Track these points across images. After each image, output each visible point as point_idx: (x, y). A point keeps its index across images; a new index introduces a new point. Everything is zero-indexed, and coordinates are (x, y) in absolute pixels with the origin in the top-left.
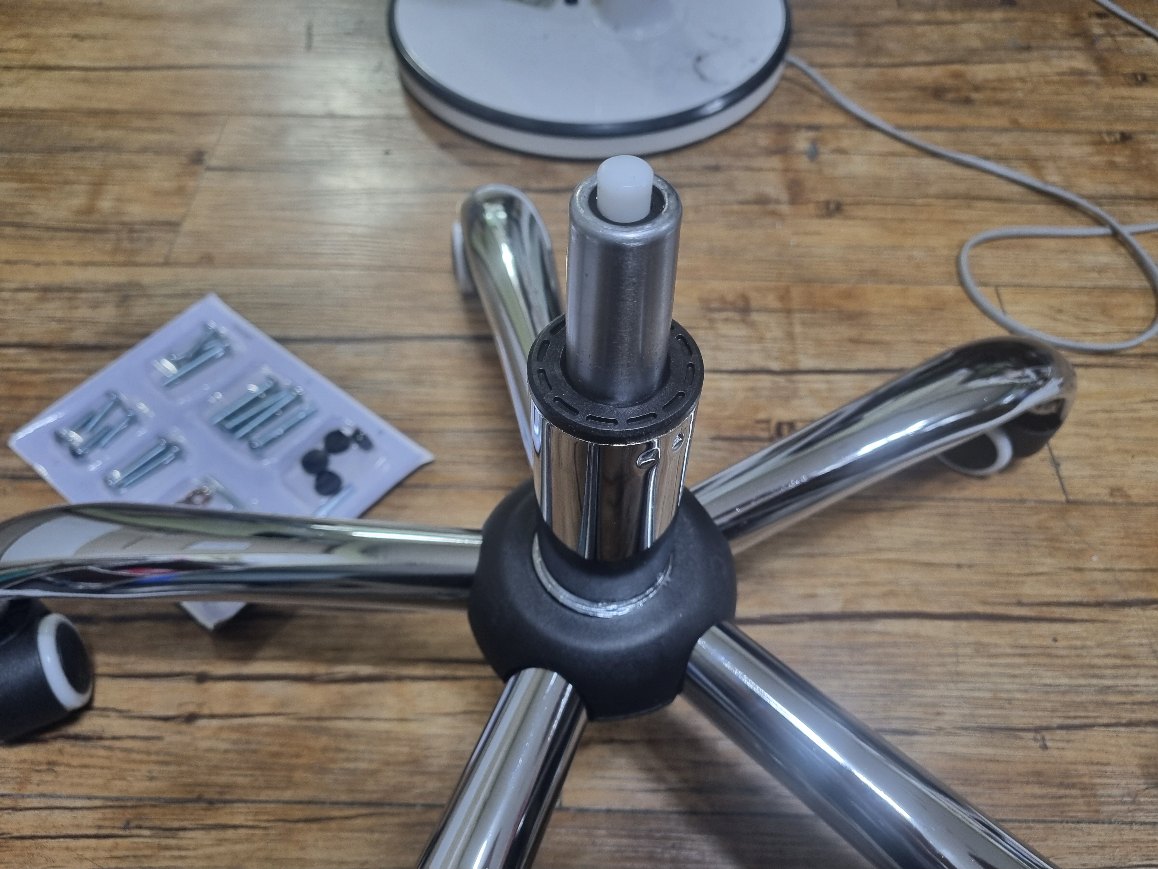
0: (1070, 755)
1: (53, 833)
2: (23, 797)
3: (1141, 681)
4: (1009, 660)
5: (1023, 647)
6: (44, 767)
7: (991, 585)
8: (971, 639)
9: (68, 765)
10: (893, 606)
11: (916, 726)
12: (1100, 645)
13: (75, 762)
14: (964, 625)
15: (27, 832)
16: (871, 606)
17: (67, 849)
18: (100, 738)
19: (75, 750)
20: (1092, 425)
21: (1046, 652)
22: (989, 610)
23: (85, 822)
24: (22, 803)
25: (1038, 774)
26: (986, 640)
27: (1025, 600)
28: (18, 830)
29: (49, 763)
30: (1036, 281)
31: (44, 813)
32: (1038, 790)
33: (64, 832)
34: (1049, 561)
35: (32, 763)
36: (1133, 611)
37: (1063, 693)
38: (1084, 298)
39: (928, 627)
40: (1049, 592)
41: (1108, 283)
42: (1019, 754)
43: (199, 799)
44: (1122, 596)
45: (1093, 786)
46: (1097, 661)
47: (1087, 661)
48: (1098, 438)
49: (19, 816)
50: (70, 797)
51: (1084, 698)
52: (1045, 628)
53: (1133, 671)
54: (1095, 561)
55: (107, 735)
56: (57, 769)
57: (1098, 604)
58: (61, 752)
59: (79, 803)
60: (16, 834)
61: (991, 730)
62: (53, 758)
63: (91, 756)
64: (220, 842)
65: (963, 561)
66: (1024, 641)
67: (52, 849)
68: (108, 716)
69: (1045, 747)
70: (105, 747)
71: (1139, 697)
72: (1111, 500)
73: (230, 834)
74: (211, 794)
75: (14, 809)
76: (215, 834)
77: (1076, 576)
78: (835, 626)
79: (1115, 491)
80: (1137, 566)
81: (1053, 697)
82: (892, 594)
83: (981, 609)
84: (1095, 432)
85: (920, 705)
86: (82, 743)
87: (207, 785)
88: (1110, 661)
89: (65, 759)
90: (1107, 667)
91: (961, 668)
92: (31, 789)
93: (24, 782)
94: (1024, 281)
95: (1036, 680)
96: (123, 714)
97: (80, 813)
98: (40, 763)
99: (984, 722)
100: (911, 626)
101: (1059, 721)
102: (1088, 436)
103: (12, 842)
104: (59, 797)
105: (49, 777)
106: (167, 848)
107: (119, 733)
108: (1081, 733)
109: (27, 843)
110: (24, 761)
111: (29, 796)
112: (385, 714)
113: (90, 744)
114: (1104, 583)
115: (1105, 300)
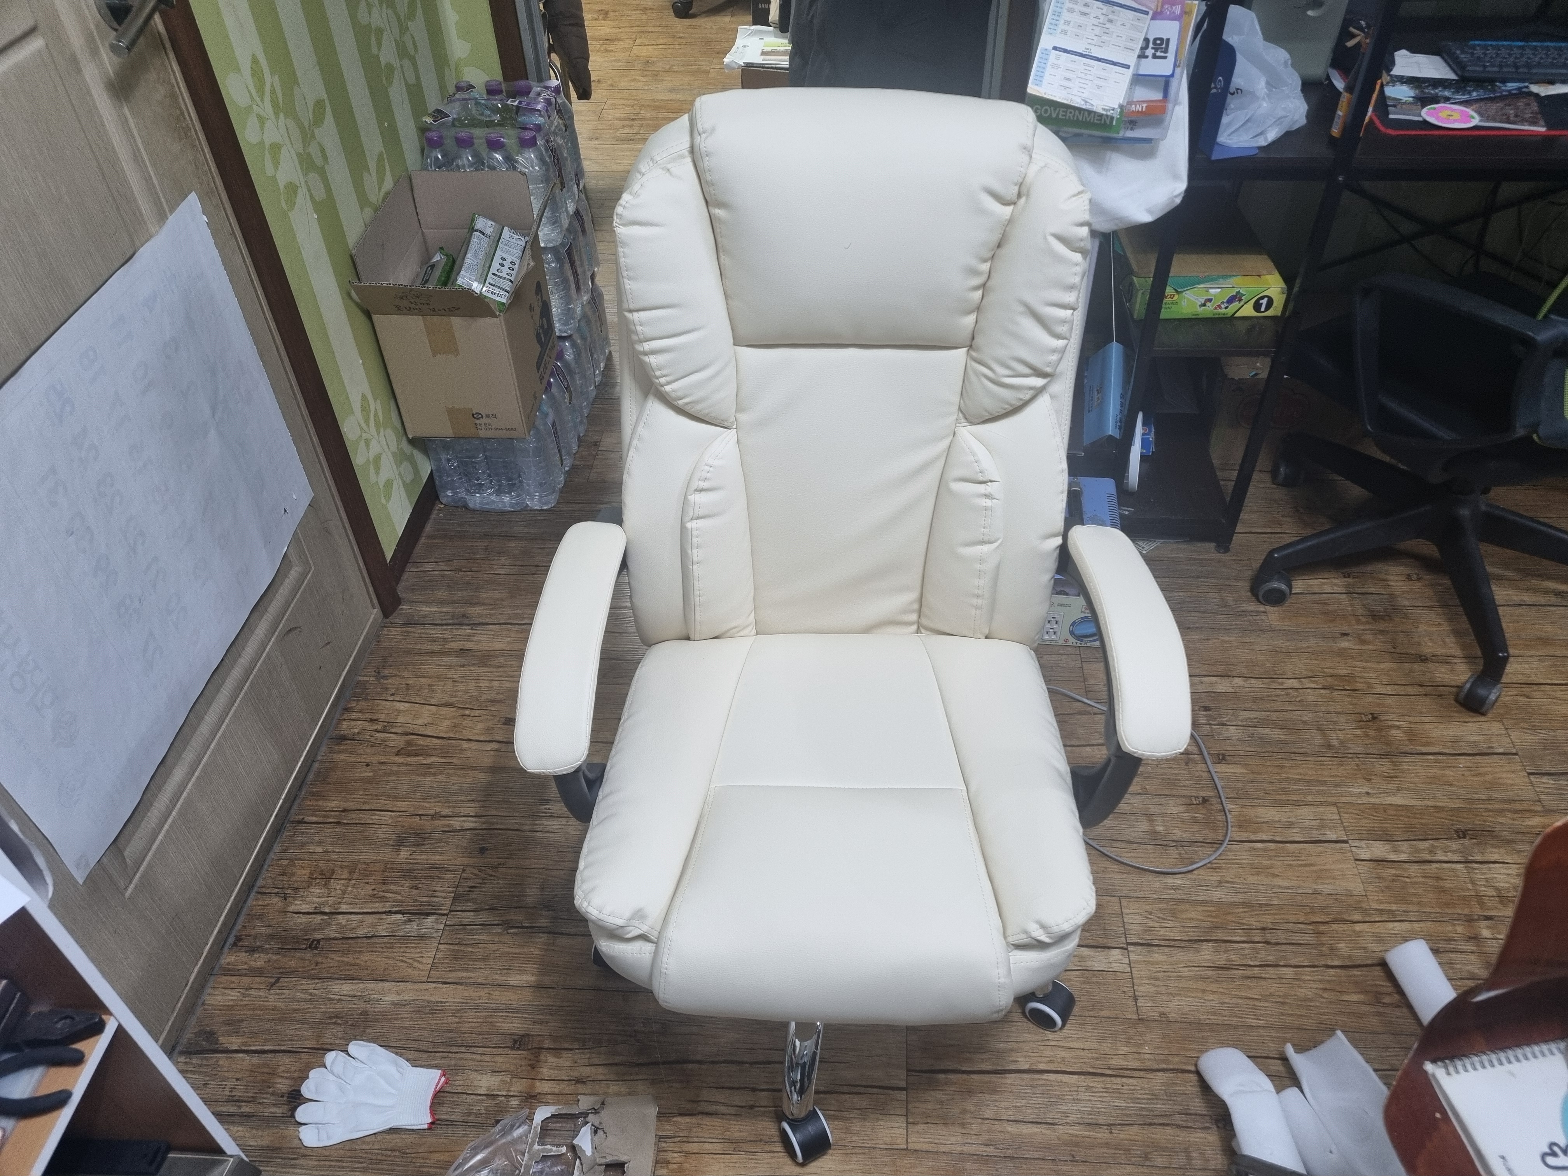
0: (1122, 1136)
3: (1159, 1106)
4: (1101, 1094)
5: (1108, 1088)
7: (1097, 1059)
8: (1085, 1084)
10: (1052, 1067)
11: (1056, 1121)
12: (1143, 1089)
14: (1083, 1077)
16: (1042, 1067)
20: (1157, 979)
21: (1117, 1091)
22: (1095, 1071)
24: (690, 1140)
25: (1107, 1144)
26: (1091, 1085)
27: (1112, 1067)
30: (1141, 894)
32: (1106, 1150)
34: (1125, 1048)
36: (1160, 1074)
37: (1123, 1110)
38: (1164, 906)
39: (1066, 1078)
40: (1123, 1063)
41: (1179, 897)
42: (1100, 1135)
43: (761, 1140)
44: (1156, 1067)
45: (1129, 1150)
46: (1140, 1096)
47: (1135, 1096)
48: (1158, 986)
51: (1131, 1112)
52: (1119, 1080)
53: (1155, 1101)
54: (1147, 1049)
57: (1145, 1070)
61: (1089, 1124)
64: (773, 1158)
65: (1086, 1047)
66: (1109, 1086)
69: (1111, 1133)
71: (1156, 1113)
72: (1159, 1019)
73: (776, 1154)
74: (766, 1138)
76: (771, 1154)
77: (1137, 1056)
78: (1025, 1076)
79: (1162, 1014)
80: (1166, 1052)
81: (1118, 1111)
82: (1052, 1062)
83: (1091, 1070)
84: (1157, 983)
85: (1060, 1112)
87: (763, 1135)
88: (1145, 1096)
90: (1144, 1099)
91: (1079, 1097)
93: (690, 1131)
94: (1135, 895)
95: (1111, 1104)
96: (724, 1104)
99: (1086, 1121)
100: (1059, 1077)
101: (1119, 1122)
102: (1154, 985)
106: (752, 1159)
107: (724, 1112)
108: (1127, 1128)
112: (832, 1108)
114: (1149, 1060)
115: (1175, 907)
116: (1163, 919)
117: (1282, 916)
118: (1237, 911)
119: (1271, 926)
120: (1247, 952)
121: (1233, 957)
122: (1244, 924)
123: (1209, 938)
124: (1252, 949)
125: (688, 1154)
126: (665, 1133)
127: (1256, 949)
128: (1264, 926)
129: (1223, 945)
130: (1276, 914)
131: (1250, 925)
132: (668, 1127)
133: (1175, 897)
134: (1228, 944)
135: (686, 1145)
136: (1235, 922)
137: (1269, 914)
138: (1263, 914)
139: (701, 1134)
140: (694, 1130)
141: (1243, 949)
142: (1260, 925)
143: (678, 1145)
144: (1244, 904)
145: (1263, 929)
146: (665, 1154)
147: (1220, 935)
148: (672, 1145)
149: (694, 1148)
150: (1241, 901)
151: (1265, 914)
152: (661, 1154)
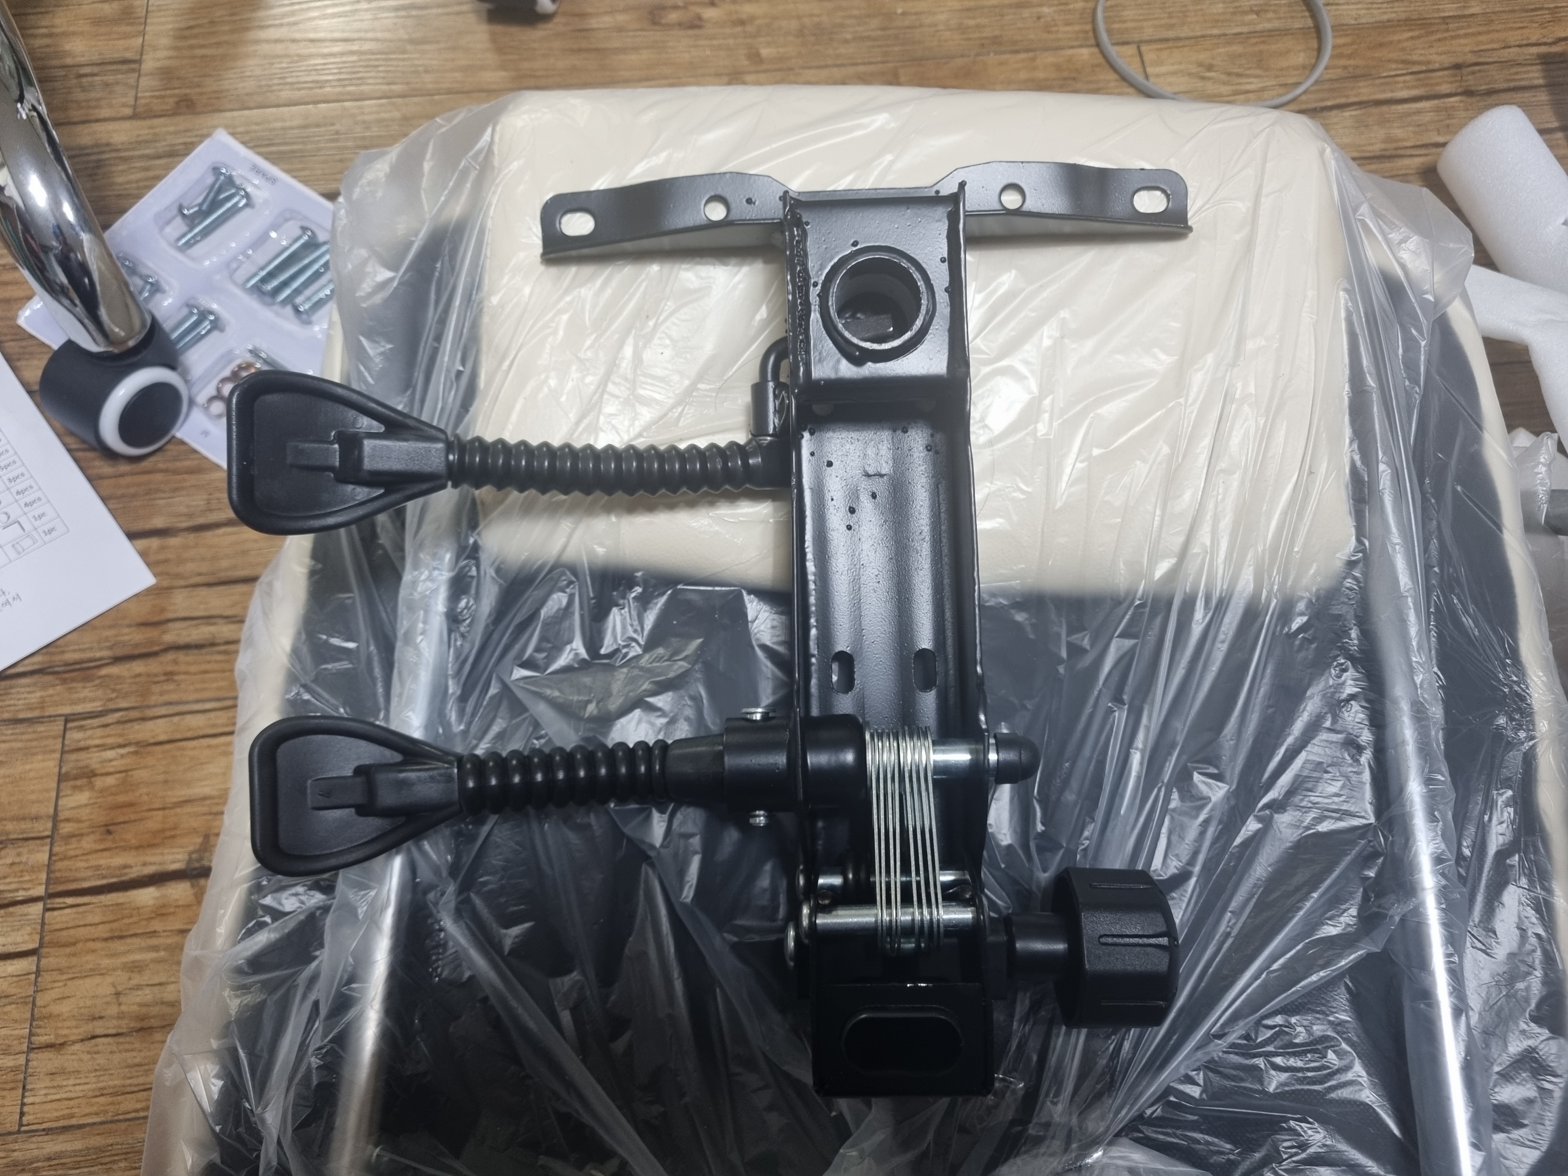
1: (189, 734)
2: (149, 707)
6: (162, 678)
9: (186, 673)
13: (193, 669)
15: (163, 737)
17: (209, 747)
18: (213, 645)
19: (190, 659)
23: (220, 721)
24: (150, 713)
28: (153, 737)
29: (166, 674)
30: (1184, 32)
31: (176, 719)
33: (201, 733)
35: (148, 675)
38: (1237, 48)
41: (1268, 26)
49: (150, 725)
50: (197, 701)
55: (218, 641)
56: (176, 678)
58: (175, 662)
59: (208, 706)
60: (152, 741)
62: (169, 668)
63: (209, 662)
67: (194, 748)
68: (214, 624)
70: (220, 653)
75: (144, 719)
86: (196, 651)
89: (182, 668)
92: (154, 699)
93: (145, 693)
94: (1171, 34)
97: (212, 715)
98: (156, 675)
103: (150, 749)
104: (187, 703)
105: (171, 687)
109: (167, 747)
110: (139, 675)
111: (155, 706)
113: (204, 651)
115: (1262, 47)
116: (1239, 75)
117: (1495, 36)
118: (1396, 37)
119: (1471, 58)
120: (1427, 117)
121: (1398, 133)
122: (1414, 63)
123: (1343, 101)
124: (1437, 110)
125: (143, 747)
126: (79, 709)
127: (1446, 109)
128: (1460, 60)
129: (1374, 110)
130: (1480, 33)
131: (1429, 62)
132: (86, 693)
133: (1259, 28)
134: (1385, 108)
135: (137, 726)
136: (1396, 61)
137: (1466, 36)
138: (1453, 38)
139: (174, 697)
140: (156, 689)
141: (1419, 112)
142: (1448, 60)
143: (119, 729)
144: (1408, 23)
145: (1458, 67)
146: (83, 755)
147: (1365, 91)
148: (99, 732)
149: (159, 729)
150: (1403, 16)
151: (1458, 37)
152: (73, 757)
